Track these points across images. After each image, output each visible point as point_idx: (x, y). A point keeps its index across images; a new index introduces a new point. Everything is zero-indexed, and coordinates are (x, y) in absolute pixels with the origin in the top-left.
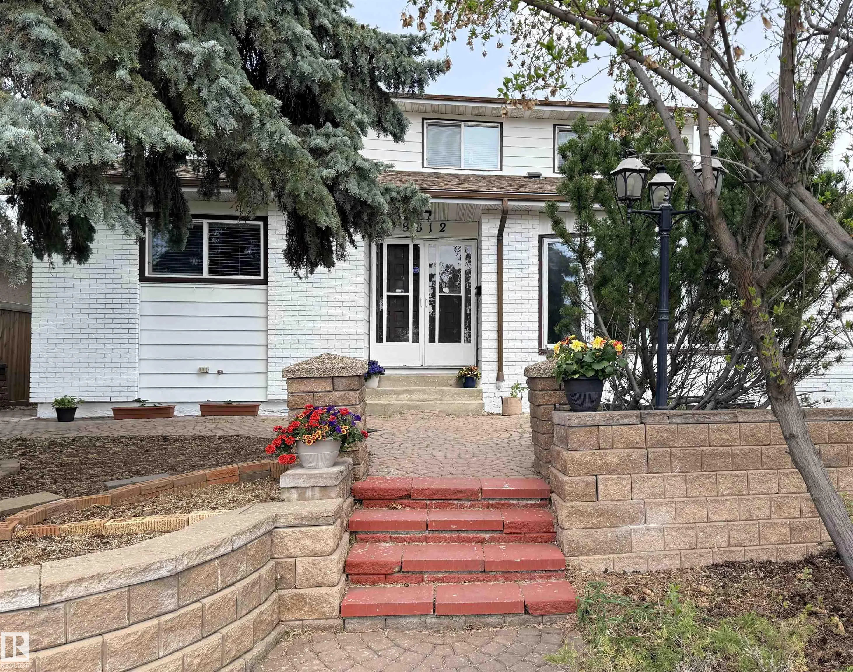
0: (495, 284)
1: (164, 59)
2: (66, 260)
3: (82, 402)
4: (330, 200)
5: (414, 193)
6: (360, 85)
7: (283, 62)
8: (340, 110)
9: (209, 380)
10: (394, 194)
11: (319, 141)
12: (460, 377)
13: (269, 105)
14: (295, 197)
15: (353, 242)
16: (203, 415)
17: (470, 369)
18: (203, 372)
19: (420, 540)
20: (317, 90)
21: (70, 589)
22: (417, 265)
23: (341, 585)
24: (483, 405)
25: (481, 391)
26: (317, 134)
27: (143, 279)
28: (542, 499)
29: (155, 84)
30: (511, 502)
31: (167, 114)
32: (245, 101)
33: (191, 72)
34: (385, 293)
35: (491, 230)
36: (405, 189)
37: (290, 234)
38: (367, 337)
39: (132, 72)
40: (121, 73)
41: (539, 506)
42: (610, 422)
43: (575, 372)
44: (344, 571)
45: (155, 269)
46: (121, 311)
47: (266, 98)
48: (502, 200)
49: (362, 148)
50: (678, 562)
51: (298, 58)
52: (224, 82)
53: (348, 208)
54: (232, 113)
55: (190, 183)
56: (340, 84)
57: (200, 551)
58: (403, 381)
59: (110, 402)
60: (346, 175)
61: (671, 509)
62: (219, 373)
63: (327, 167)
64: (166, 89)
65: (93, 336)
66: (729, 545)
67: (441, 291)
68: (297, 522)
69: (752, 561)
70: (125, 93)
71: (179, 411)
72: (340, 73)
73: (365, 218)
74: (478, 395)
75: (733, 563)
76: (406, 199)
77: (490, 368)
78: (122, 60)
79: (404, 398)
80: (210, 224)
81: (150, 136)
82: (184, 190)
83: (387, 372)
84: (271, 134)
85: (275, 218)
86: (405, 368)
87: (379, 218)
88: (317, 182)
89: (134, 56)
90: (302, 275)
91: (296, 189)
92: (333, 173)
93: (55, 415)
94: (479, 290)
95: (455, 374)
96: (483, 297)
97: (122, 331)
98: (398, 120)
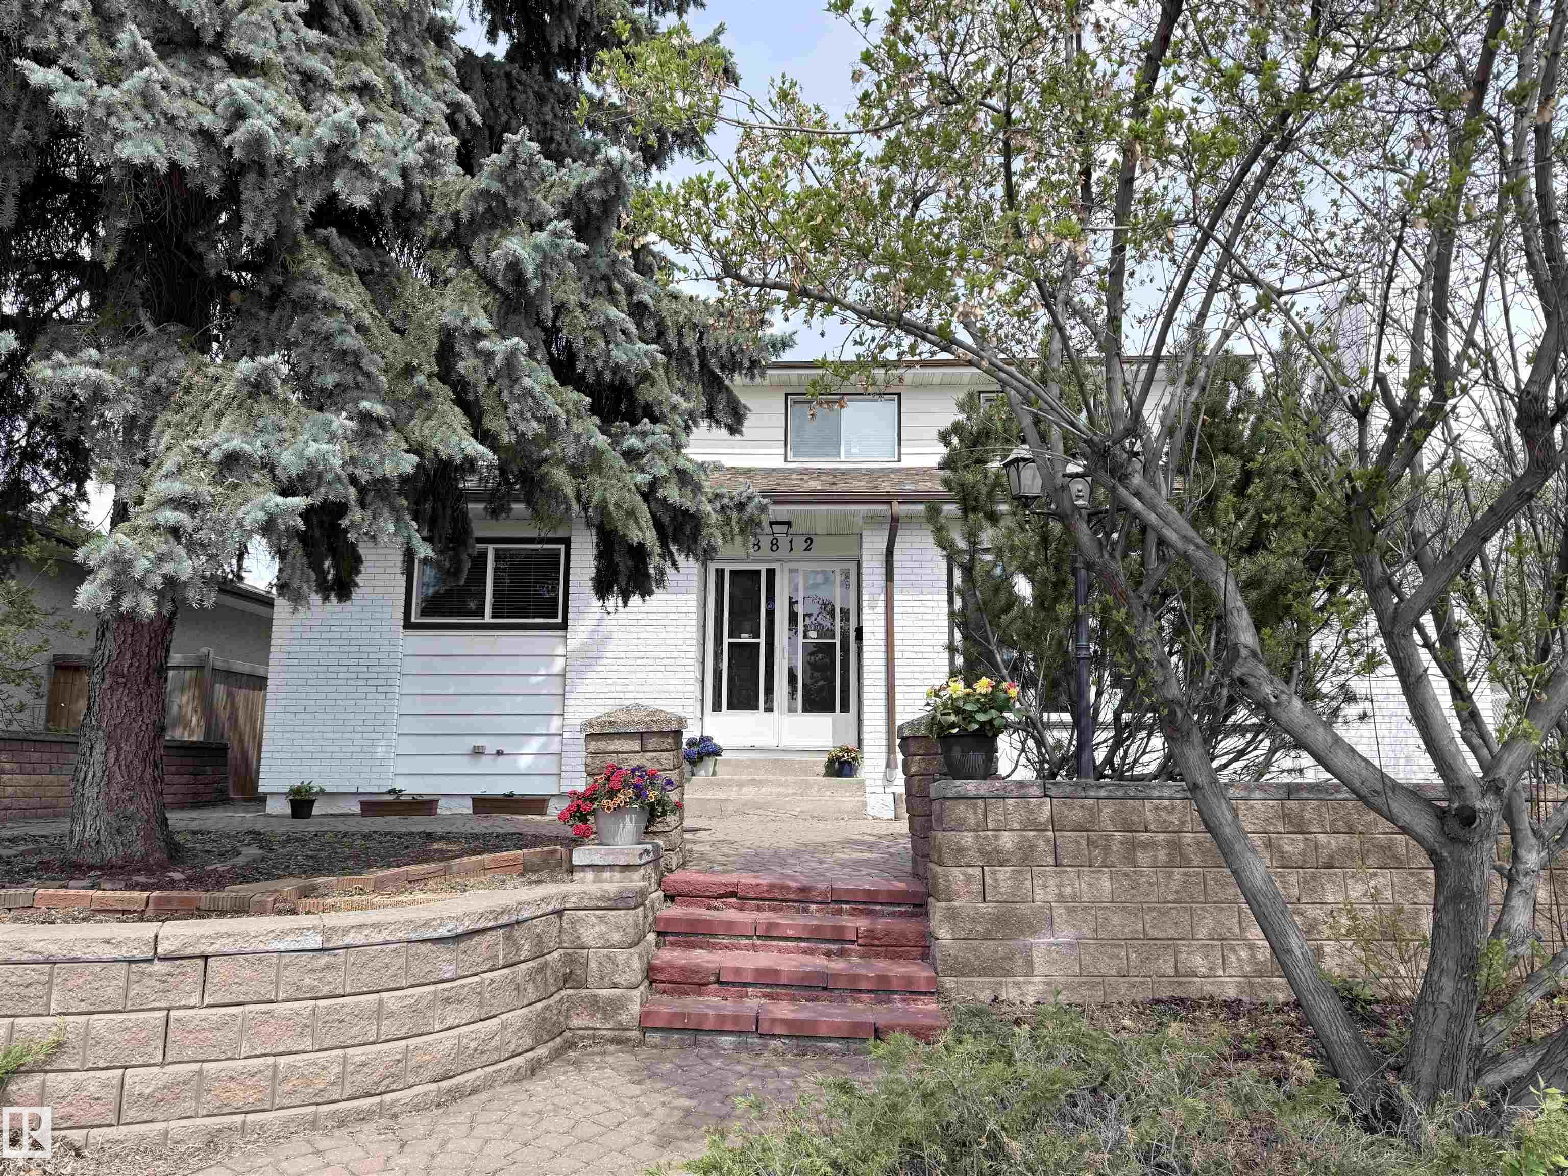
0: (882, 623)
1: (463, 359)
2: (326, 599)
3: (322, 792)
4: (643, 509)
5: (750, 498)
6: (687, 370)
7: (594, 352)
8: (661, 403)
9: (485, 764)
10: (726, 501)
11: (633, 441)
12: (831, 762)
13: (575, 403)
14: (603, 507)
15: (674, 564)
16: (475, 813)
17: (848, 751)
18: (478, 752)
19: (746, 948)
20: (632, 381)
21: (352, 934)
22: (771, 597)
23: (642, 988)
24: (864, 805)
25: (862, 784)
26: (633, 433)
27: (408, 625)
28: (915, 906)
29: (454, 387)
30: (872, 907)
31: (465, 420)
32: (549, 401)
33: (491, 373)
34: (726, 640)
35: (876, 545)
36: (740, 494)
37: (600, 557)
38: (699, 704)
39: (429, 377)
40: (420, 378)
41: (912, 915)
42: (1001, 793)
43: (953, 725)
44: (647, 977)
45: (424, 613)
46: (378, 669)
47: (572, 395)
48: (890, 503)
49: (686, 446)
50: (1101, 993)
51: (611, 346)
52: (527, 382)
53: (666, 520)
54: (534, 416)
55: (476, 497)
56: (661, 371)
57: (482, 915)
58: (749, 766)
59: (358, 794)
60: (666, 480)
61: (1089, 918)
62: (499, 753)
63: (643, 471)
64: (465, 390)
65: (340, 702)
66: (1177, 974)
67: (805, 636)
68: (592, 904)
69: (1212, 998)
70: (422, 400)
71: (444, 808)
72: (661, 358)
73: (688, 531)
74: (858, 789)
75: (1182, 1000)
76: (741, 506)
77: (876, 749)
78: (420, 365)
79: (749, 792)
80: (496, 550)
81: (448, 447)
82: (470, 506)
83: (725, 756)
84: (578, 437)
85: (581, 539)
86: (753, 749)
87: (706, 531)
88: (630, 490)
89: (433, 360)
90: (611, 609)
91: (604, 500)
92: (648, 478)
93: (289, 811)
94: (859, 631)
95: (825, 758)
96: (865, 642)
97: (377, 696)
98: (734, 409)
